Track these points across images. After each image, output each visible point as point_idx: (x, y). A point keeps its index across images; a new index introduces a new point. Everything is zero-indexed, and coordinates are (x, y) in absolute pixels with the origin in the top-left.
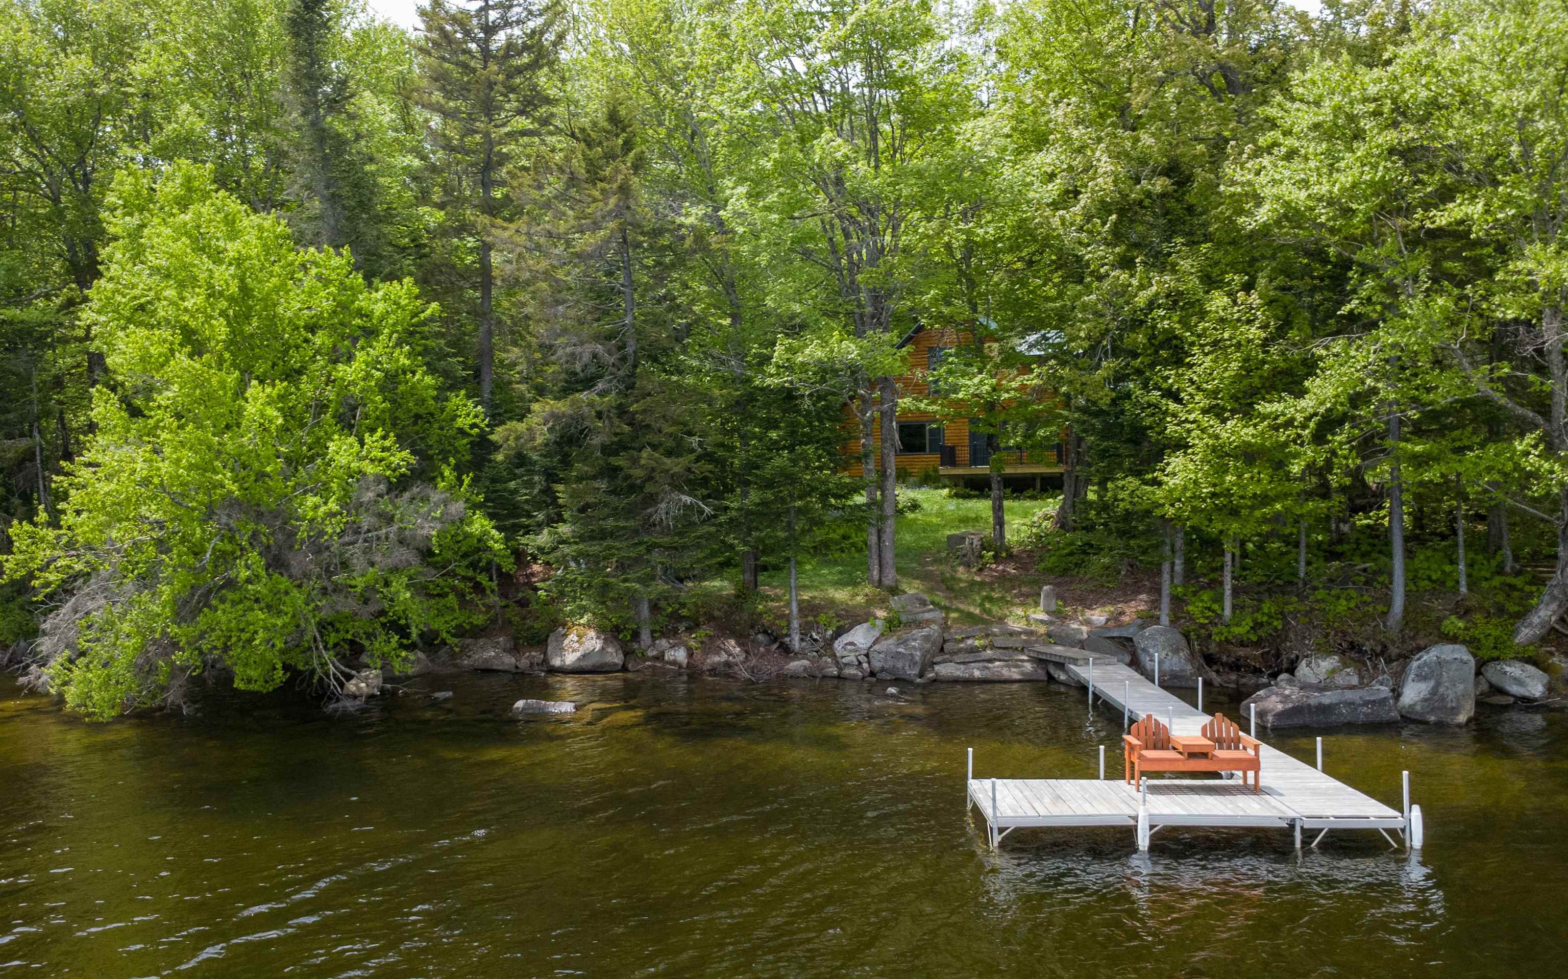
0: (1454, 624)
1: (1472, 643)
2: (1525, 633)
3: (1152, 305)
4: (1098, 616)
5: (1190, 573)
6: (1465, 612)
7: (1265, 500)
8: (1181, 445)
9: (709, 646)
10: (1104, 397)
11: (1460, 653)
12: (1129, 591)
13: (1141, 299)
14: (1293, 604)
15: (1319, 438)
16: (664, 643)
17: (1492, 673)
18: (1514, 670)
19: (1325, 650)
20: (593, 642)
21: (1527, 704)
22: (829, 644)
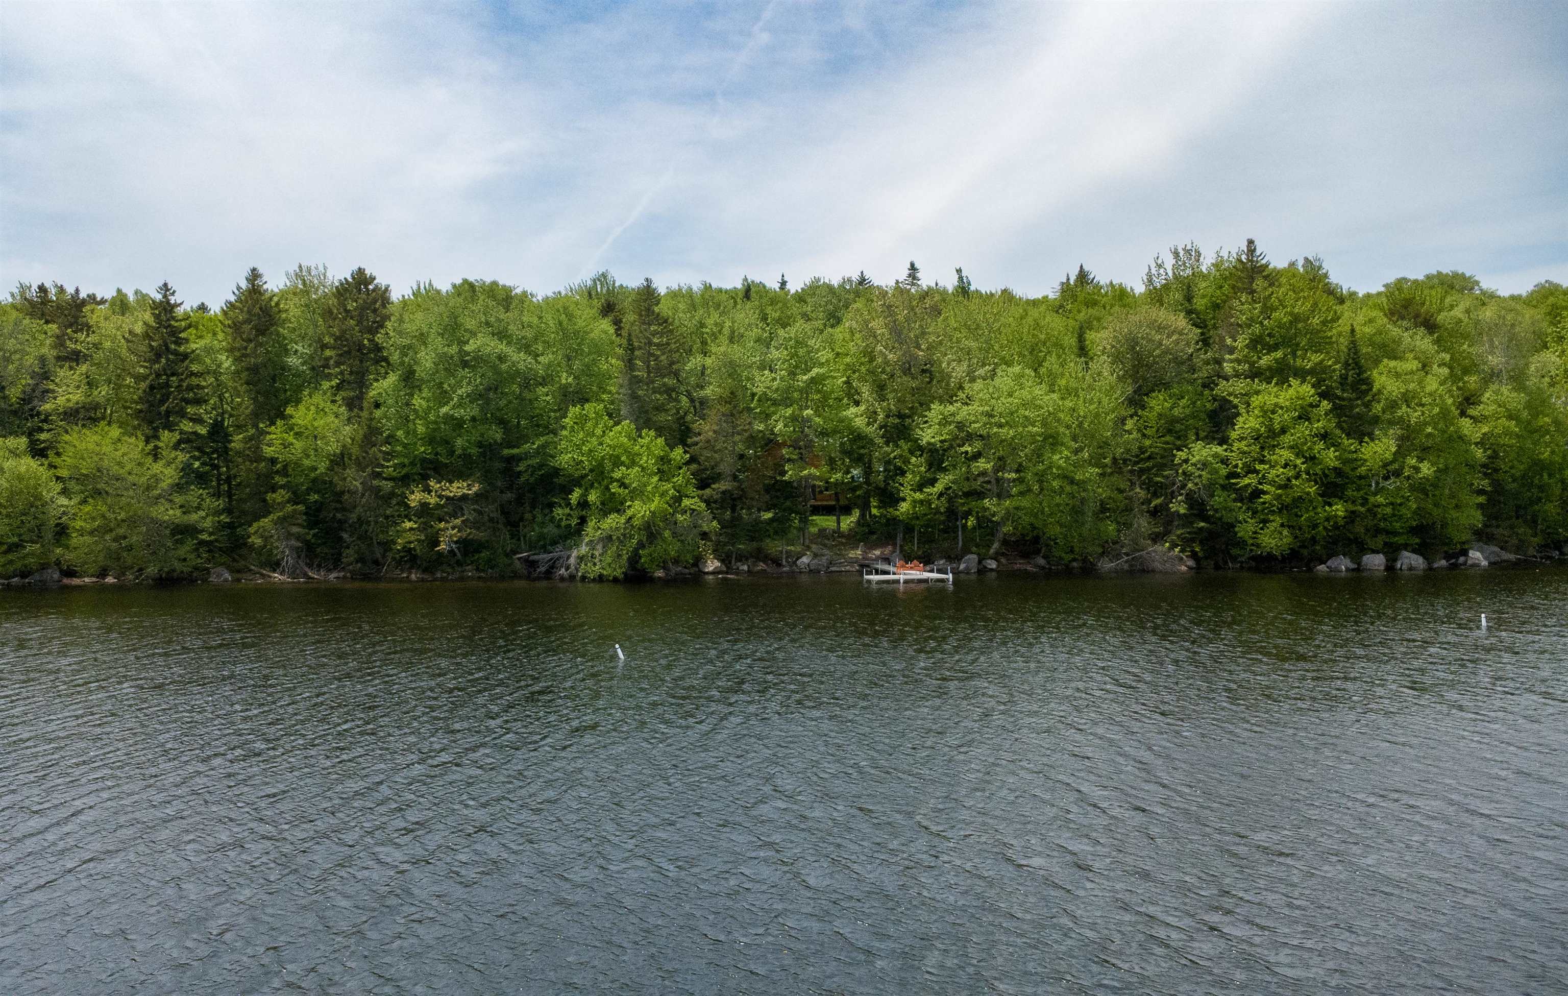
0: (974, 549)
1: (979, 554)
2: (992, 551)
3: (895, 458)
4: (878, 552)
5: (904, 538)
6: (977, 546)
7: (925, 515)
8: (904, 500)
9: (754, 564)
10: (882, 485)
11: (975, 556)
12: (887, 544)
13: (892, 456)
14: (934, 545)
15: (938, 498)
16: (739, 564)
17: (984, 562)
18: (989, 561)
19: (941, 558)
20: (717, 564)
21: (992, 570)
22: (795, 563)
